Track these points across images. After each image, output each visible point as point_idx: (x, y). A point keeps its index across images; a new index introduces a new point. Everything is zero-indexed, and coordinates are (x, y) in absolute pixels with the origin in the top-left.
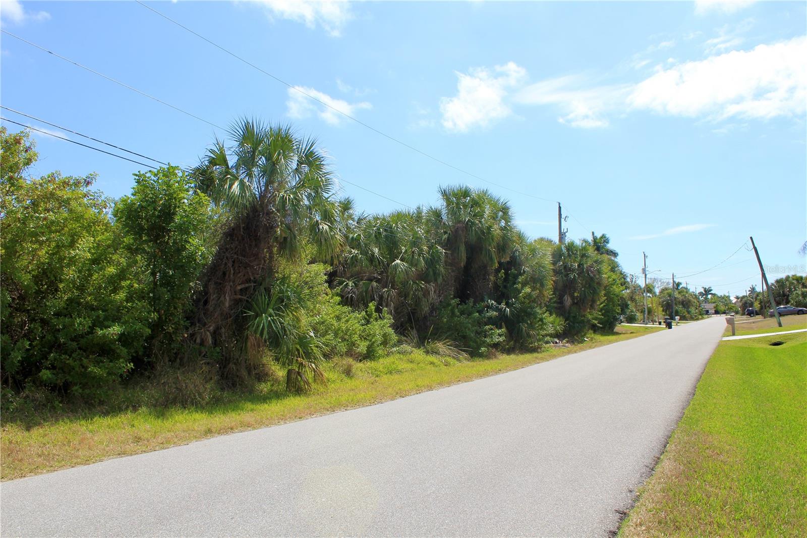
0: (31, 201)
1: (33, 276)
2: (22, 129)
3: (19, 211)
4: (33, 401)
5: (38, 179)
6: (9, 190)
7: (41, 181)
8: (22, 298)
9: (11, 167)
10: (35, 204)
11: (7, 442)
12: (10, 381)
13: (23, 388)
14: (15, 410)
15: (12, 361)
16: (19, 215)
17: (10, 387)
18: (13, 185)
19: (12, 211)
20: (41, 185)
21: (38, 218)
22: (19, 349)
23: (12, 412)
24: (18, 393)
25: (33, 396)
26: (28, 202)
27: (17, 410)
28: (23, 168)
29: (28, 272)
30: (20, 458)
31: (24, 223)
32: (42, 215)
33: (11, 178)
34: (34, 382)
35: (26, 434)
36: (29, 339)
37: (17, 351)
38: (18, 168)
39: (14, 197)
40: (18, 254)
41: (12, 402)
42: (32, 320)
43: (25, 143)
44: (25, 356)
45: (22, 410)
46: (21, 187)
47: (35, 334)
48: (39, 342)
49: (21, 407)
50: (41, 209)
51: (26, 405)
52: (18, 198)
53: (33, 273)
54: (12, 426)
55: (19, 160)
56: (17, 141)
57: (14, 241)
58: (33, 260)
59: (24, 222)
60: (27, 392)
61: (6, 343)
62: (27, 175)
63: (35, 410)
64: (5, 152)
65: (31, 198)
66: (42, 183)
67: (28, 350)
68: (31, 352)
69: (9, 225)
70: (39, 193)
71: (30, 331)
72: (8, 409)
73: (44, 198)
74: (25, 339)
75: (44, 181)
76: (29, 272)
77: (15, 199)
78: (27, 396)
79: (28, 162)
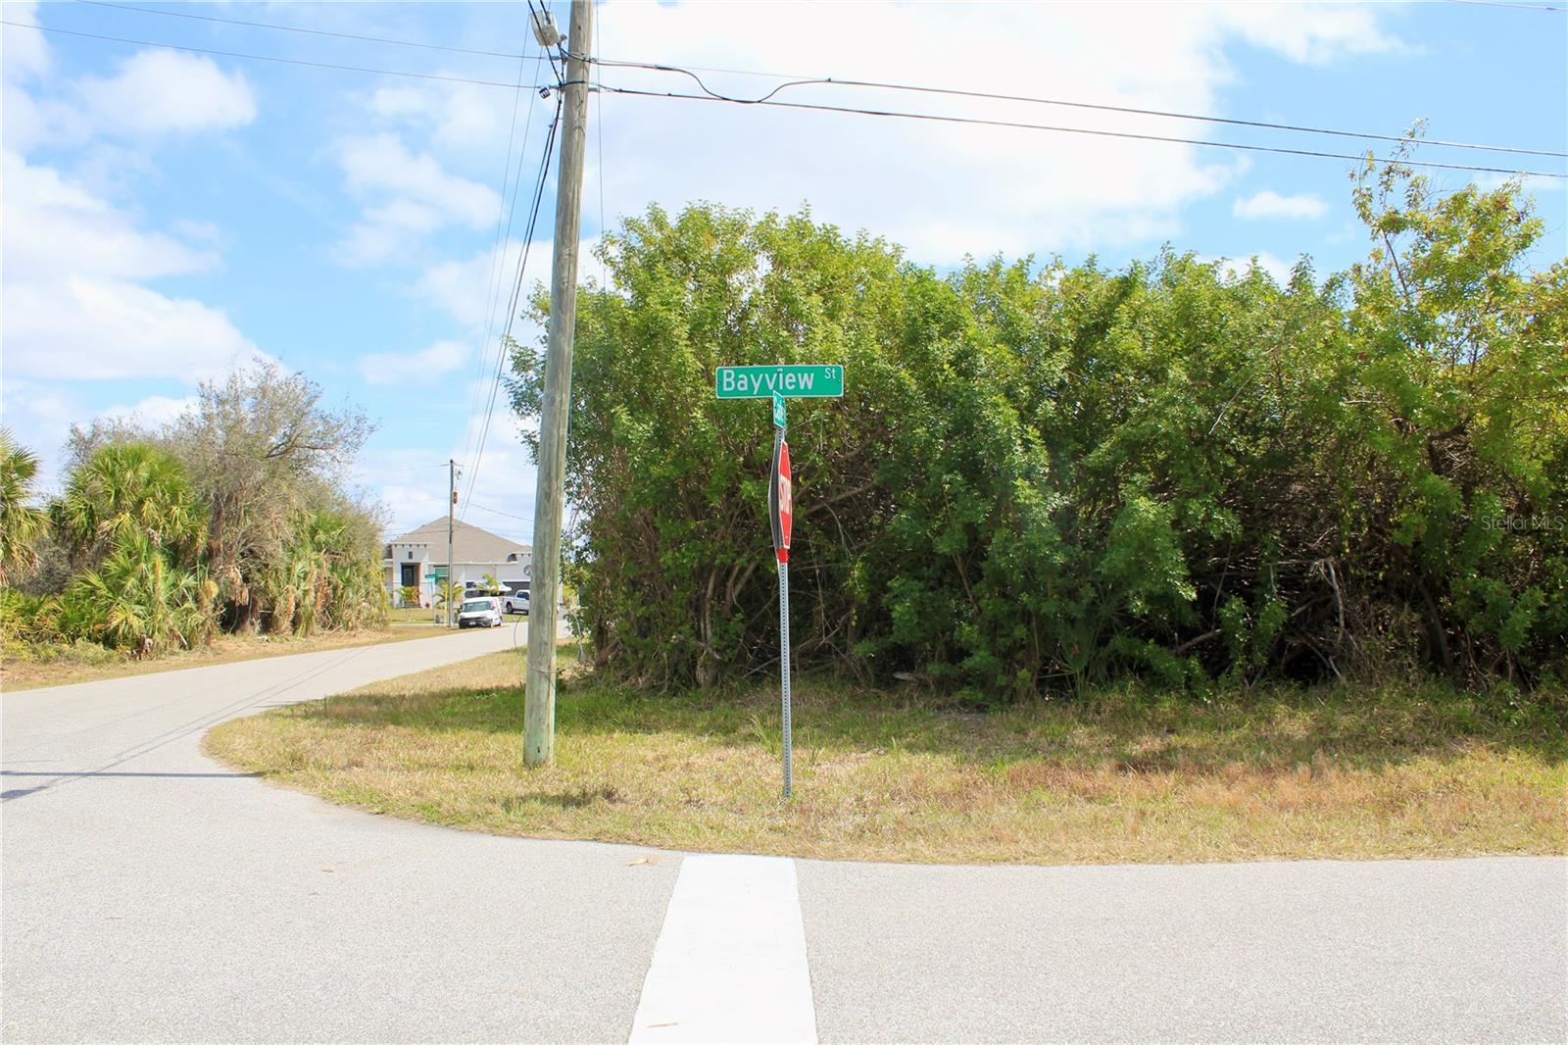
0: (1535, 316)
1: (1545, 464)
2: (1505, 179)
3: (1512, 342)
4: (1556, 709)
5: (1544, 271)
6: (1490, 303)
7: (1553, 275)
8: (1525, 509)
9: (1491, 258)
10: (1541, 322)
11: (1515, 783)
12: (1511, 669)
13: (1535, 684)
14: (1523, 724)
15: (1513, 629)
16: (1514, 349)
17: (1510, 678)
18: (1497, 292)
19: (1500, 343)
20: (1553, 282)
21: (1550, 350)
22: (1526, 608)
23: (1517, 727)
24: (1526, 690)
25: (1556, 700)
26: (1528, 319)
27: (1525, 722)
28: (1514, 256)
29: (1535, 458)
30: (1547, 817)
31: (1524, 363)
32: (1560, 343)
33: (1494, 279)
34: (1557, 673)
35: (1548, 770)
36: (1543, 588)
37: (1521, 610)
38: (1504, 257)
39: (1499, 315)
40: (1513, 424)
41: (1517, 709)
42: (1549, 551)
43: (1515, 205)
44: (1537, 621)
45: (1536, 724)
46: (1515, 293)
47: (1556, 579)
48: (1563, 595)
49: (1534, 719)
50: (1555, 329)
51: (1543, 717)
52: (1507, 314)
53: (1544, 458)
54: (1519, 754)
55: (1505, 242)
56: (1500, 205)
57: (1505, 398)
58: (1543, 432)
59: (1524, 361)
60: (1545, 691)
61: (1501, 595)
62: (1523, 267)
63: (1562, 727)
64: (1477, 231)
65: (1534, 311)
66: (1555, 279)
67: (1542, 609)
68: (1549, 613)
69: (1495, 370)
70: (1550, 299)
71: (1544, 572)
72: (1508, 720)
73: (1560, 307)
74: (1538, 588)
75: (1560, 272)
76: (1537, 457)
77: (1502, 317)
78: (1546, 699)
79: (1525, 241)
